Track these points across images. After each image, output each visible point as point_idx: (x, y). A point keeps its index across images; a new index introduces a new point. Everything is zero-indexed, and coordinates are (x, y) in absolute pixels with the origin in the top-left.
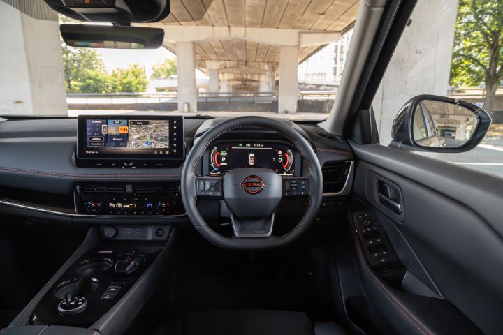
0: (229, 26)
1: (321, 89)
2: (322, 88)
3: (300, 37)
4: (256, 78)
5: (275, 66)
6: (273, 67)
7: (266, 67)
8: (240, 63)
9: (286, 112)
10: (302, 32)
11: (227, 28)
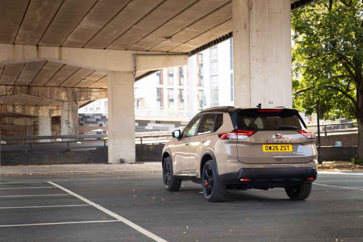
0: (37, 45)
1: (146, 128)
2: (149, 126)
3: (135, 60)
4: (32, 111)
5: (78, 94)
6: (74, 94)
7: (63, 95)
8: (18, 88)
9: (122, 162)
10: (137, 54)
11: (35, 47)
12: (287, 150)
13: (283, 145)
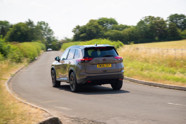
12: (109, 66)
13: (107, 64)
